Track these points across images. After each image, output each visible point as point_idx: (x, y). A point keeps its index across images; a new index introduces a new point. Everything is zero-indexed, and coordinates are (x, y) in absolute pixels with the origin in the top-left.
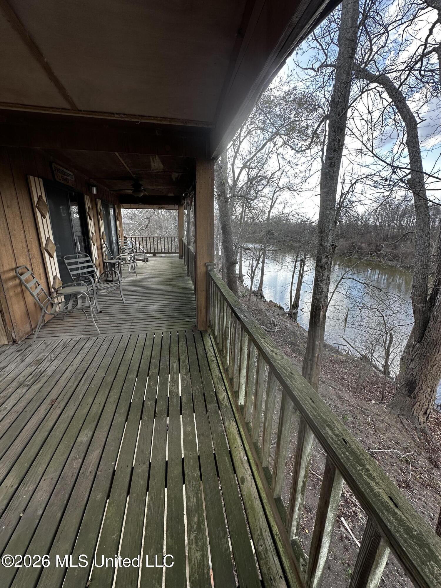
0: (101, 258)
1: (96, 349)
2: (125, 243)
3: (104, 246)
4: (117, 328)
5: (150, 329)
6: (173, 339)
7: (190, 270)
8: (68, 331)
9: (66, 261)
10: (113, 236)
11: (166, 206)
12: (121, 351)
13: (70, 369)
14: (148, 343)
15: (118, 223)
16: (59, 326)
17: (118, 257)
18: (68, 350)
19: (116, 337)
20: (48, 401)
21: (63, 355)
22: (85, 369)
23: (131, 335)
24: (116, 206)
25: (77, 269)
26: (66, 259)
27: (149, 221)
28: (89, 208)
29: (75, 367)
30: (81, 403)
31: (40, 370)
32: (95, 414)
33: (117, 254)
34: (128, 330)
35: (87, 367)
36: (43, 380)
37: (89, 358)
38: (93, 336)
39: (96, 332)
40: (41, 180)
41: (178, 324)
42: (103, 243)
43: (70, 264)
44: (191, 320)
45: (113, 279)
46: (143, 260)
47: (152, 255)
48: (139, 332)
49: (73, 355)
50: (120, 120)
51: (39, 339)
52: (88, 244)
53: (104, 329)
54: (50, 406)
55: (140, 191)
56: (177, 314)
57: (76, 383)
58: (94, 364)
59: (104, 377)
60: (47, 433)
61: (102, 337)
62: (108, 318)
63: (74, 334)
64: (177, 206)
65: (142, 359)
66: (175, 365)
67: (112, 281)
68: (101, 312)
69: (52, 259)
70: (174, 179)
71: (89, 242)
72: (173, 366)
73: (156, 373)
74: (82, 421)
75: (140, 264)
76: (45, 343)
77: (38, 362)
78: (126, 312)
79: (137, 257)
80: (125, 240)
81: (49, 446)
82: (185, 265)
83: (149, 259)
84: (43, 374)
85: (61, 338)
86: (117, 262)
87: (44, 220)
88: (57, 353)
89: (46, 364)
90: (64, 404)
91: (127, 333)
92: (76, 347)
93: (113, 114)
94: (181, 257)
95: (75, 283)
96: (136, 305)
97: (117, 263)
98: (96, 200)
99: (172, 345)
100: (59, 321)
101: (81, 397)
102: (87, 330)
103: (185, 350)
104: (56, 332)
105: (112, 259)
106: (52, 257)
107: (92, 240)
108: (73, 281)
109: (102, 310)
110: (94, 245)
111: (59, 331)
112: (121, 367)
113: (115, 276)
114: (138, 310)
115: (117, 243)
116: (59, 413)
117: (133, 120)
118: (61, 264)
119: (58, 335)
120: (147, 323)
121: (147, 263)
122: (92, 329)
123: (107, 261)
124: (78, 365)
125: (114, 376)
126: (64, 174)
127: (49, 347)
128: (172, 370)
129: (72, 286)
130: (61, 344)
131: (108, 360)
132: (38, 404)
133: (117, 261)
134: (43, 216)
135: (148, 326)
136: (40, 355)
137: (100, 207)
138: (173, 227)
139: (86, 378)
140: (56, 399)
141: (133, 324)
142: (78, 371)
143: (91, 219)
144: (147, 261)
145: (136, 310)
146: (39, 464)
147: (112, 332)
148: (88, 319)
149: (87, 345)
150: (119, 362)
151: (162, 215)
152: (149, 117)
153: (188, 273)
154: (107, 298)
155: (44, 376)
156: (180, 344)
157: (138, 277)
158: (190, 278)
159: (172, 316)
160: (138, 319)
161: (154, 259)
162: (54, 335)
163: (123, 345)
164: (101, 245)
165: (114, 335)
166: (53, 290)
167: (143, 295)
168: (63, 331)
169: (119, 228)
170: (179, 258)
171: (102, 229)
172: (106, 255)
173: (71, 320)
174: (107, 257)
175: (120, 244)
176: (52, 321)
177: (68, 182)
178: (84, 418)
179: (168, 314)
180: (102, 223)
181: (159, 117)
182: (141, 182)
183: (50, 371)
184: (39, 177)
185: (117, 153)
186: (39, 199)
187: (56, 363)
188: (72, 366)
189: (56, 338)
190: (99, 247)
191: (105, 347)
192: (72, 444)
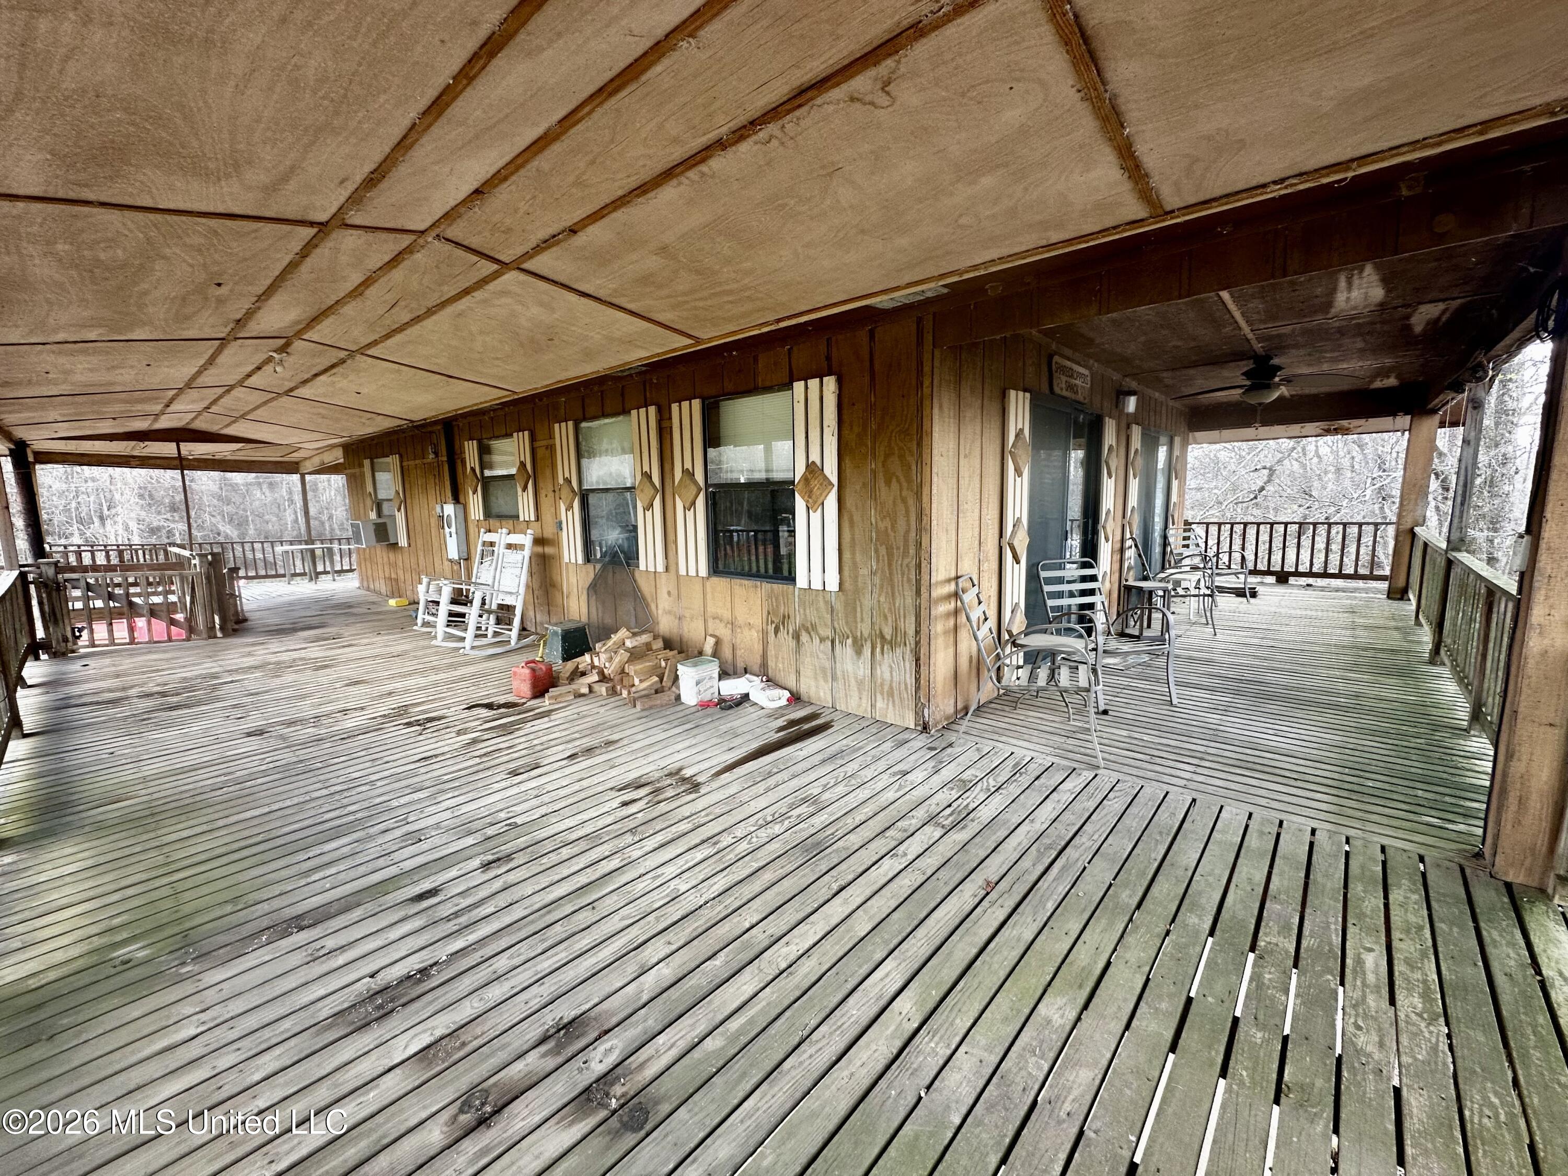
0: (1117, 575)
1: (1092, 805)
2: (1185, 539)
3: (1129, 543)
4: (1149, 766)
5: (1263, 802)
6: (1363, 867)
7: (1448, 640)
8: (1026, 737)
9: (1044, 574)
10: (1157, 519)
11: (1355, 422)
12: (1161, 833)
13: (1028, 828)
14: (1253, 840)
15: (1175, 484)
16: (1007, 720)
17: (1162, 575)
18: (1025, 780)
19: (1147, 791)
20: (978, 879)
21: (1013, 790)
22: (1063, 843)
23: (1194, 800)
24: (1177, 440)
25: (1060, 595)
26: (1045, 568)
27: (1270, 475)
28: (1111, 447)
29: (1039, 827)
30: (1050, 923)
31: (965, 803)
32: (1083, 969)
33: (1159, 566)
34: (1184, 782)
35: (1068, 838)
36: (972, 828)
37: (1072, 820)
38: (1083, 766)
39: (1093, 761)
40: (1028, 395)
41: (1385, 820)
42: (1128, 536)
43: (1049, 581)
44: (1450, 826)
45: (1141, 633)
46: (1240, 593)
47: (1271, 579)
48: (1222, 801)
49: (1033, 798)
50: (1282, 197)
51: (967, 737)
52: (1093, 538)
53: (1112, 757)
54: (983, 892)
55: (1269, 387)
56: (1378, 785)
57: (1040, 868)
58: (1084, 839)
59: (1111, 885)
60: (974, 951)
61: (1107, 778)
62: (1125, 733)
63: (1038, 747)
64: (1408, 417)
65: (1232, 886)
66: (1370, 960)
67: (1138, 638)
68: (1105, 712)
69: (1016, 566)
70: (1418, 329)
71: (1095, 532)
72: (1359, 962)
73: (1287, 952)
74: (1053, 970)
75: (1226, 602)
76: (978, 749)
77: (966, 787)
78: (1178, 731)
79: (1220, 581)
80: (1185, 531)
81: (976, 981)
82: (1418, 623)
83: (1259, 589)
84: (972, 816)
85: (1011, 749)
86: (1160, 588)
87: (1018, 480)
88: (1002, 779)
89: (976, 795)
90: (1010, 903)
91: (1181, 790)
92: (1042, 780)
93: (1264, 186)
94: (1398, 593)
95: (1054, 627)
96: (1214, 718)
97: (1161, 593)
98: (1128, 427)
99: (1356, 888)
100: (1007, 709)
101: (1050, 906)
102: (1070, 748)
103: (1420, 928)
104: (1001, 731)
105: (1146, 578)
106: (1018, 562)
107: (1104, 527)
108: (1050, 623)
109: (1108, 707)
110: (1107, 540)
111: (1007, 733)
112: (1160, 878)
113: (1149, 626)
114: (1220, 734)
115: (1165, 537)
116: (1002, 918)
117: (1325, 181)
118: (1033, 578)
119: (1003, 739)
120: (1253, 782)
121: (1252, 600)
122: (1082, 750)
123: (1131, 582)
124: (1045, 826)
125: (1140, 894)
126: (1071, 376)
127: (984, 761)
128: (1354, 971)
129: (1045, 631)
130: (1010, 763)
131: (1121, 845)
132: (960, 876)
133: (1162, 585)
134: (1018, 472)
135: (1253, 790)
136: (968, 772)
137: (1136, 442)
138: (1368, 492)
139: (1064, 867)
140: (997, 884)
141: (1199, 770)
142: (1045, 841)
143: (1110, 476)
144: (1254, 594)
145: (1211, 732)
146: (956, 1010)
147: (1135, 771)
148: (1072, 723)
149: (1067, 785)
150: (1156, 864)
151: (1319, 457)
152: (1391, 149)
153: (1436, 650)
154: (1124, 681)
155: (973, 820)
156: (1395, 896)
157: (1219, 637)
158: (1445, 671)
159: (1356, 788)
160: (1220, 760)
161: (1281, 590)
162: (996, 737)
163: (1169, 819)
164: (1123, 541)
165: (1141, 782)
166: (1007, 637)
167: (1237, 693)
168: (1016, 735)
169: (1174, 498)
170: (1389, 597)
171: (1133, 500)
172: (1129, 568)
173: (1031, 713)
174: (1131, 573)
175: (1171, 540)
176: (993, 705)
177: (1076, 393)
178: (1057, 965)
179: (1336, 776)
180: (1134, 486)
181: (1431, 137)
182: (1276, 361)
183: (986, 813)
184: (1025, 390)
185: (1225, 295)
186: (1017, 436)
187: (997, 803)
188: (1032, 821)
189: (1000, 745)
190: (1118, 546)
191: (1115, 805)
192: (1027, 1011)
